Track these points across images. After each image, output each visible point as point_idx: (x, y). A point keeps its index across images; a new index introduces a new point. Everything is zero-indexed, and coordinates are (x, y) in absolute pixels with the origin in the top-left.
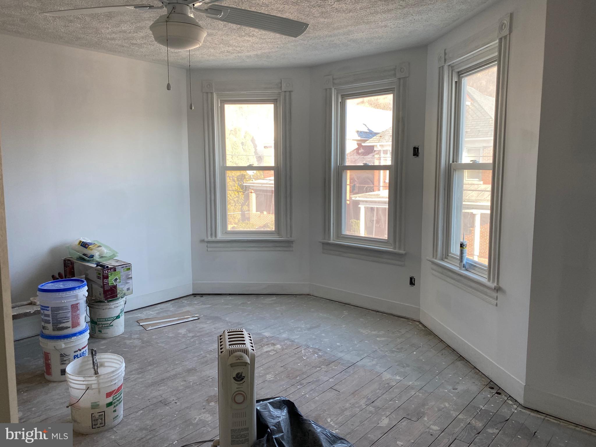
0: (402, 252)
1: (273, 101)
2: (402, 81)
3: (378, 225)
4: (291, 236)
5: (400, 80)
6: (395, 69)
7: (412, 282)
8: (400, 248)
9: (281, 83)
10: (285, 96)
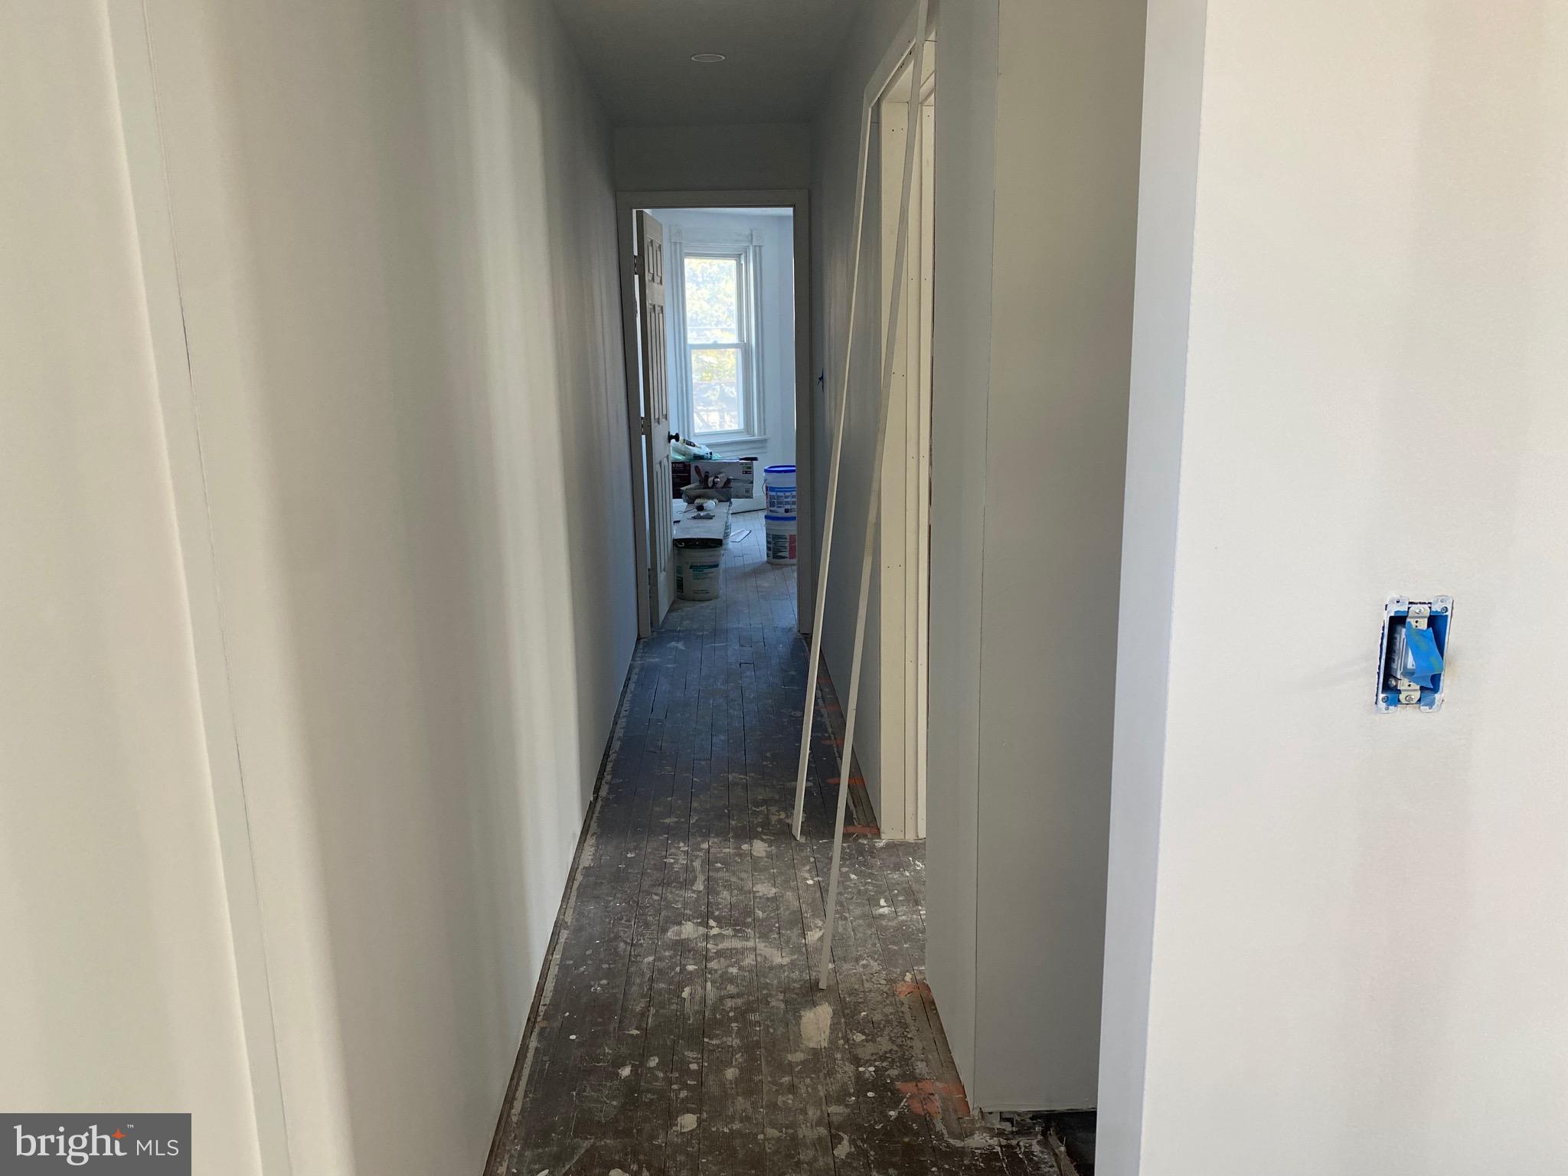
9: (752, 235)
10: (755, 252)
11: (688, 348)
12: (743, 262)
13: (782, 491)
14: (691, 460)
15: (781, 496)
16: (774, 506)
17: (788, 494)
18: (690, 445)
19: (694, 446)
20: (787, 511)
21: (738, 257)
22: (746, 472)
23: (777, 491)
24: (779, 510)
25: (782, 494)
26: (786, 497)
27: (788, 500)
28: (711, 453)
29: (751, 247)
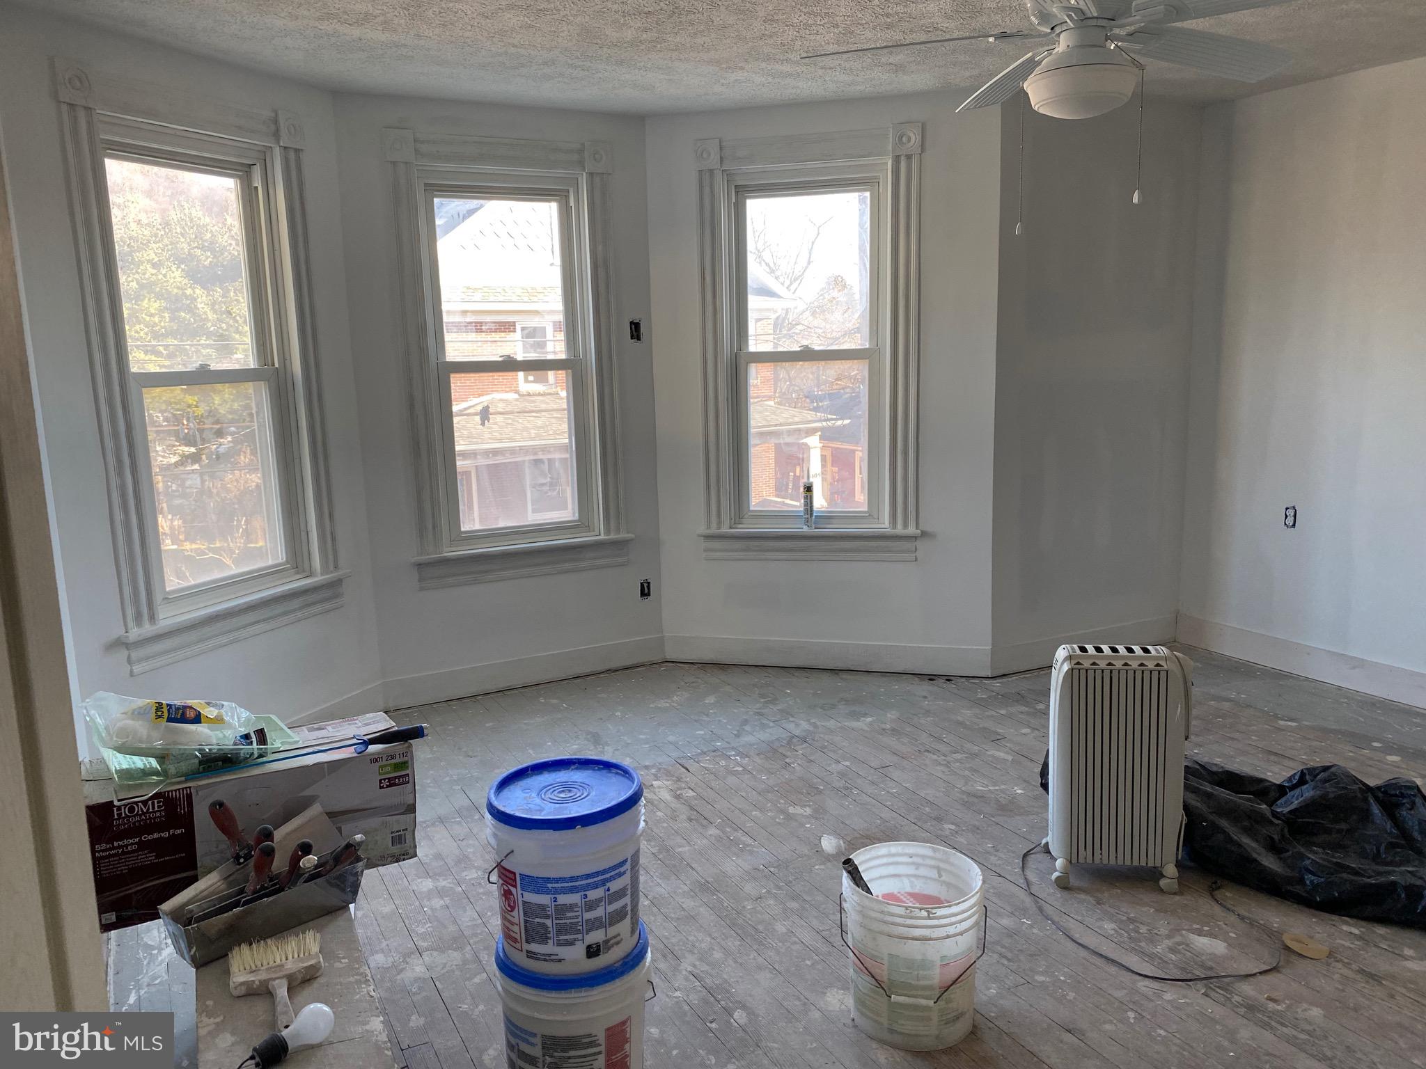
0: (623, 535)
1: (240, 168)
2: (597, 180)
3: (555, 493)
4: (336, 567)
5: (592, 177)
6: (581, 151)
7: (645, 591)
8: (618, 530)
9: (276, 122)
10: (286, 161)
11: (132, 386)
12: (258, 182)
13: (571, 890)
14: (191, 775)
15: (571, 907)
16: (544, 941)
17: (593, 895)
18: (184, 720)
19: (198, 719)
20: (593, 952)
21: (242, 171)
22: (392, 783)
23: (556, 891)
24: (563, 952)
25: (574, 898)
26: (591, 906)
27: (599, 912)
28: (261, 734)
29: (277, 151)
